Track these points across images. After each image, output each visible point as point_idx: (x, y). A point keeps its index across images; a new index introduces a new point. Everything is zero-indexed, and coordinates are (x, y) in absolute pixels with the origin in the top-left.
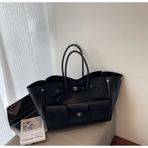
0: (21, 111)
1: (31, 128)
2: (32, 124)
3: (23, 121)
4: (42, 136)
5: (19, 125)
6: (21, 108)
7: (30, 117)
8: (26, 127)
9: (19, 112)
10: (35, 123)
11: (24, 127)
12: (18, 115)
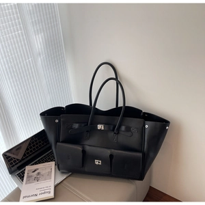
0: (28, 153)
1: (37, 179)
2: (39, 173)
3: (28, 168)
4: (49, 192)
5: (23, 173)
6: (27, 149)
7: (39, 162)
8: (31, 176)
9: (25, 155)
10: (43, 172)
11: (28, 177)
12: (23, 159)
